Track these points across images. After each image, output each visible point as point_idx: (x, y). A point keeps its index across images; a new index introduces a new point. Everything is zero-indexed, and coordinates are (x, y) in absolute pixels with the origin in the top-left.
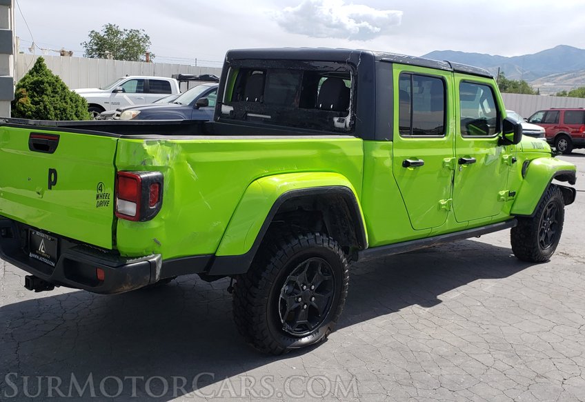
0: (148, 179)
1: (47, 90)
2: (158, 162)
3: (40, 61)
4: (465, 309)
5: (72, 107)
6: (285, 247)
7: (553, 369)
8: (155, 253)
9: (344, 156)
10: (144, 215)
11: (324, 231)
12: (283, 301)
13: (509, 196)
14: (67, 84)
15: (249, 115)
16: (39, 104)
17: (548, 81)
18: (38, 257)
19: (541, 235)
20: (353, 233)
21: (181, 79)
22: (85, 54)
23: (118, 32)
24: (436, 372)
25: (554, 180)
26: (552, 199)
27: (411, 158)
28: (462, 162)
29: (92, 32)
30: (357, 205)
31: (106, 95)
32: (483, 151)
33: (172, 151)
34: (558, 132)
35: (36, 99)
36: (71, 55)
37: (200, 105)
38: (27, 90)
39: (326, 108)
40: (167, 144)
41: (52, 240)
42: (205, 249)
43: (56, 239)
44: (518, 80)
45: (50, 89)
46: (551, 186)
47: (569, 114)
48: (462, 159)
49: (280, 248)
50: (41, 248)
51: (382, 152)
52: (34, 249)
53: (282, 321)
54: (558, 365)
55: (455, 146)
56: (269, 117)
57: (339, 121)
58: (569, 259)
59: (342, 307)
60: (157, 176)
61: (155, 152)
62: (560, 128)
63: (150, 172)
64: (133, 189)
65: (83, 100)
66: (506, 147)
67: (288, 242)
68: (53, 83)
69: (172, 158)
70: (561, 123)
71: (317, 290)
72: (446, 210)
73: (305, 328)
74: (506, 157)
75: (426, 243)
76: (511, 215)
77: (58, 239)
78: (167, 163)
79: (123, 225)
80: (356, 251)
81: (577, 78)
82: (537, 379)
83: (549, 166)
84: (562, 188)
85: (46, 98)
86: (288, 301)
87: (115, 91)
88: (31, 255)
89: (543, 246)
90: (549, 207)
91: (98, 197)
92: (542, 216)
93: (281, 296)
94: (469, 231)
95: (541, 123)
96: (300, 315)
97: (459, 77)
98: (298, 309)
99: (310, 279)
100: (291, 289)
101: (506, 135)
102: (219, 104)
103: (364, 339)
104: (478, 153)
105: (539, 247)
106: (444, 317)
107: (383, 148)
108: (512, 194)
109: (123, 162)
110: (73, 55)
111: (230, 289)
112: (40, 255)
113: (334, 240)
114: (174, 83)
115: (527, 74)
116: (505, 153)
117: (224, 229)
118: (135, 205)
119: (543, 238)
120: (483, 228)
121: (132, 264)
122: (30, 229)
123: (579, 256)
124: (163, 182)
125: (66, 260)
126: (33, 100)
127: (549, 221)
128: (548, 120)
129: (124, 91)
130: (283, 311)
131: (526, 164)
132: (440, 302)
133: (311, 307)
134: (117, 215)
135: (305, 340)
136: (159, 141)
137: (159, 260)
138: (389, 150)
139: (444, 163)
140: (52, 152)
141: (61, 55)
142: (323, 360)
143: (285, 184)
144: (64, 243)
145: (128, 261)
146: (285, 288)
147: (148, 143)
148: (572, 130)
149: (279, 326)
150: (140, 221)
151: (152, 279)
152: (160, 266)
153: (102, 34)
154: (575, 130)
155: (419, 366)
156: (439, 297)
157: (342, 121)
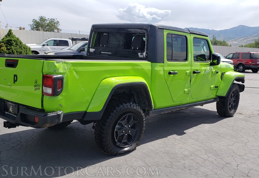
0: (57, 78)
1: (13, 44)
2: (61, 71)
3: (10, 31)
4: (196, 136)
5: (24, 51)
6: (117, 108)
7: (233, 160)
8: (60, 110)
9: (143, 69)
10: (55, 93)
11: (134, 102)
12: (117, 132)
13: (215, 88)
14: (22, 41)
15: (102, 52)
16: (10, 50)
17: (235, 41)
18: (9, 113)
19: (229, 105)
20: (147, 103)
21: (73, 40)
22: (30, 29)
23: (45, 20)
24: (183, 162)
25: (235, 81)
26: (234, 89)
27: (172, 71)
28: (194, 72)
29: (34, 20)
30: (148, 91)
31: (40, 47)
32: (204, 68)
33: (67, 66)
34: (239, 62)
35: (8, 48)
36: (24, 30)
37: (81, 51)
38: (5, 44)
39: (135, 49)
40: (65, 63)
41: (15, 106)
42: (82, 109)
43: (17, 105)
44: (222, 40)
45: (14, 43)
46: (234, 84)
47: (244, 55)
48: (194, 71)
49: (115, 109)
50: (11, 110)
51: (159, 68)
52: (7, 110)
53: (116, 141)
54: (236, 159)
55: (191, 66)
56: (111, 53)
57: (141, 55)
58: (242, 116)
59: (142, 135)
60: (61, 77)
61: (60, 66)
62: (240, 61)
63: (58, 75)
64: (50, 82)
65: (29, 48)
66: (214, 66)
67: (118, 106)
68: (16, 41)
69: (67, 69)
70: (240, 59)
71: (131, 128)
72: (187, 93)
73: (126, 144)
74: (214, 71)
75: (179, 108)
76: (216, 96)
77: (18, 105)
78: (65, 71)
79: (46, 98)
80: (148, 111)
81: (248, 40)
82: (226, 165)
83: (233, 75)
84: (239, 85)
85: (13, 47)
86: (118, 132)
87: (44, 45)
88: (6, 113)
89: (231, 110)
90: (233, 93)
91: (35, 86)
92: (230, 97)
93: (115, 130)
94: (198, 103)
95: (232, 58)
96: (124, 138)
97: (193, 36)
98: (123, 136)
99: (128, 123)
100: (120, 127)
101: (214, 61)
102: (89, 48)
103: (152, 149)
104: (201, 69)
105: (229, 110)
106: (187, 139)
107: (160, 66)
108: (216, 87)
109: (46, 71)
110: (25, 29)
111: (93, 127)
112: (10, 113)
113: (138, 106)
114: (70, 41)
115: (226, 38)
116: (213, 69)
117: (90, 100)
118: (51, 89)
119: (230, 106)
120: (204, 102)
121: (50, 115)
122: (6, 101)
123: (246, 114)
124: (63, 79)
125: (22, 114)
126: (7, 48)
127: (233, 99)
128: (235, 57)
129: (47, 45)
130: (117, 136)
131: (223, 74)
132: (185, 133)
133: (129, 135)
134: (43, 94)
135: (126, 149)
136: (62, 62)
137: (62, 113)
138: (163, 67)
139: (186, 73)
140: (15, 67)
141: (20, 29)
142: (134, 157)
143: (117, 81)
144: (21, 107)
145: (48, 114)
146: (117, 126)
147: (57, 62)
148: (245, 62)
149: (115, 143)
150: (53, 96)
151: (59, 121)
152: (62, 116)
153: (38, 20)
154: (246, 61)
155: (176, 160)
156: (185, 131)
157: (142, 54)
